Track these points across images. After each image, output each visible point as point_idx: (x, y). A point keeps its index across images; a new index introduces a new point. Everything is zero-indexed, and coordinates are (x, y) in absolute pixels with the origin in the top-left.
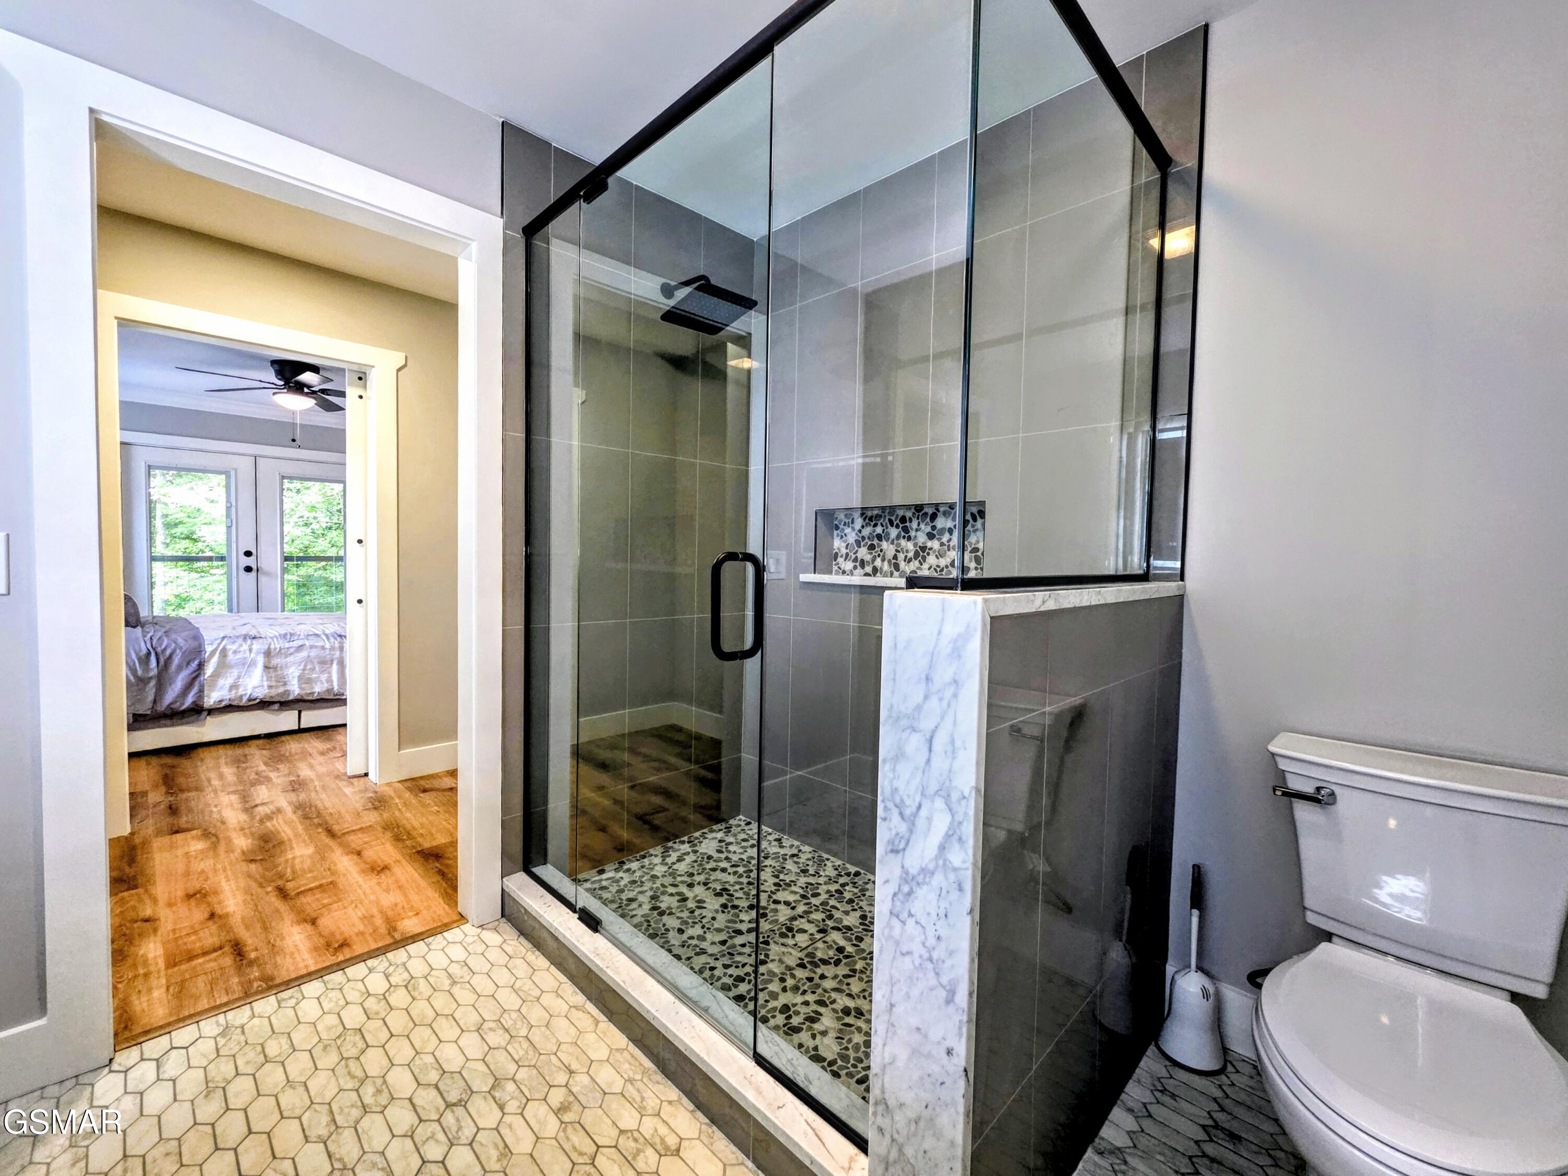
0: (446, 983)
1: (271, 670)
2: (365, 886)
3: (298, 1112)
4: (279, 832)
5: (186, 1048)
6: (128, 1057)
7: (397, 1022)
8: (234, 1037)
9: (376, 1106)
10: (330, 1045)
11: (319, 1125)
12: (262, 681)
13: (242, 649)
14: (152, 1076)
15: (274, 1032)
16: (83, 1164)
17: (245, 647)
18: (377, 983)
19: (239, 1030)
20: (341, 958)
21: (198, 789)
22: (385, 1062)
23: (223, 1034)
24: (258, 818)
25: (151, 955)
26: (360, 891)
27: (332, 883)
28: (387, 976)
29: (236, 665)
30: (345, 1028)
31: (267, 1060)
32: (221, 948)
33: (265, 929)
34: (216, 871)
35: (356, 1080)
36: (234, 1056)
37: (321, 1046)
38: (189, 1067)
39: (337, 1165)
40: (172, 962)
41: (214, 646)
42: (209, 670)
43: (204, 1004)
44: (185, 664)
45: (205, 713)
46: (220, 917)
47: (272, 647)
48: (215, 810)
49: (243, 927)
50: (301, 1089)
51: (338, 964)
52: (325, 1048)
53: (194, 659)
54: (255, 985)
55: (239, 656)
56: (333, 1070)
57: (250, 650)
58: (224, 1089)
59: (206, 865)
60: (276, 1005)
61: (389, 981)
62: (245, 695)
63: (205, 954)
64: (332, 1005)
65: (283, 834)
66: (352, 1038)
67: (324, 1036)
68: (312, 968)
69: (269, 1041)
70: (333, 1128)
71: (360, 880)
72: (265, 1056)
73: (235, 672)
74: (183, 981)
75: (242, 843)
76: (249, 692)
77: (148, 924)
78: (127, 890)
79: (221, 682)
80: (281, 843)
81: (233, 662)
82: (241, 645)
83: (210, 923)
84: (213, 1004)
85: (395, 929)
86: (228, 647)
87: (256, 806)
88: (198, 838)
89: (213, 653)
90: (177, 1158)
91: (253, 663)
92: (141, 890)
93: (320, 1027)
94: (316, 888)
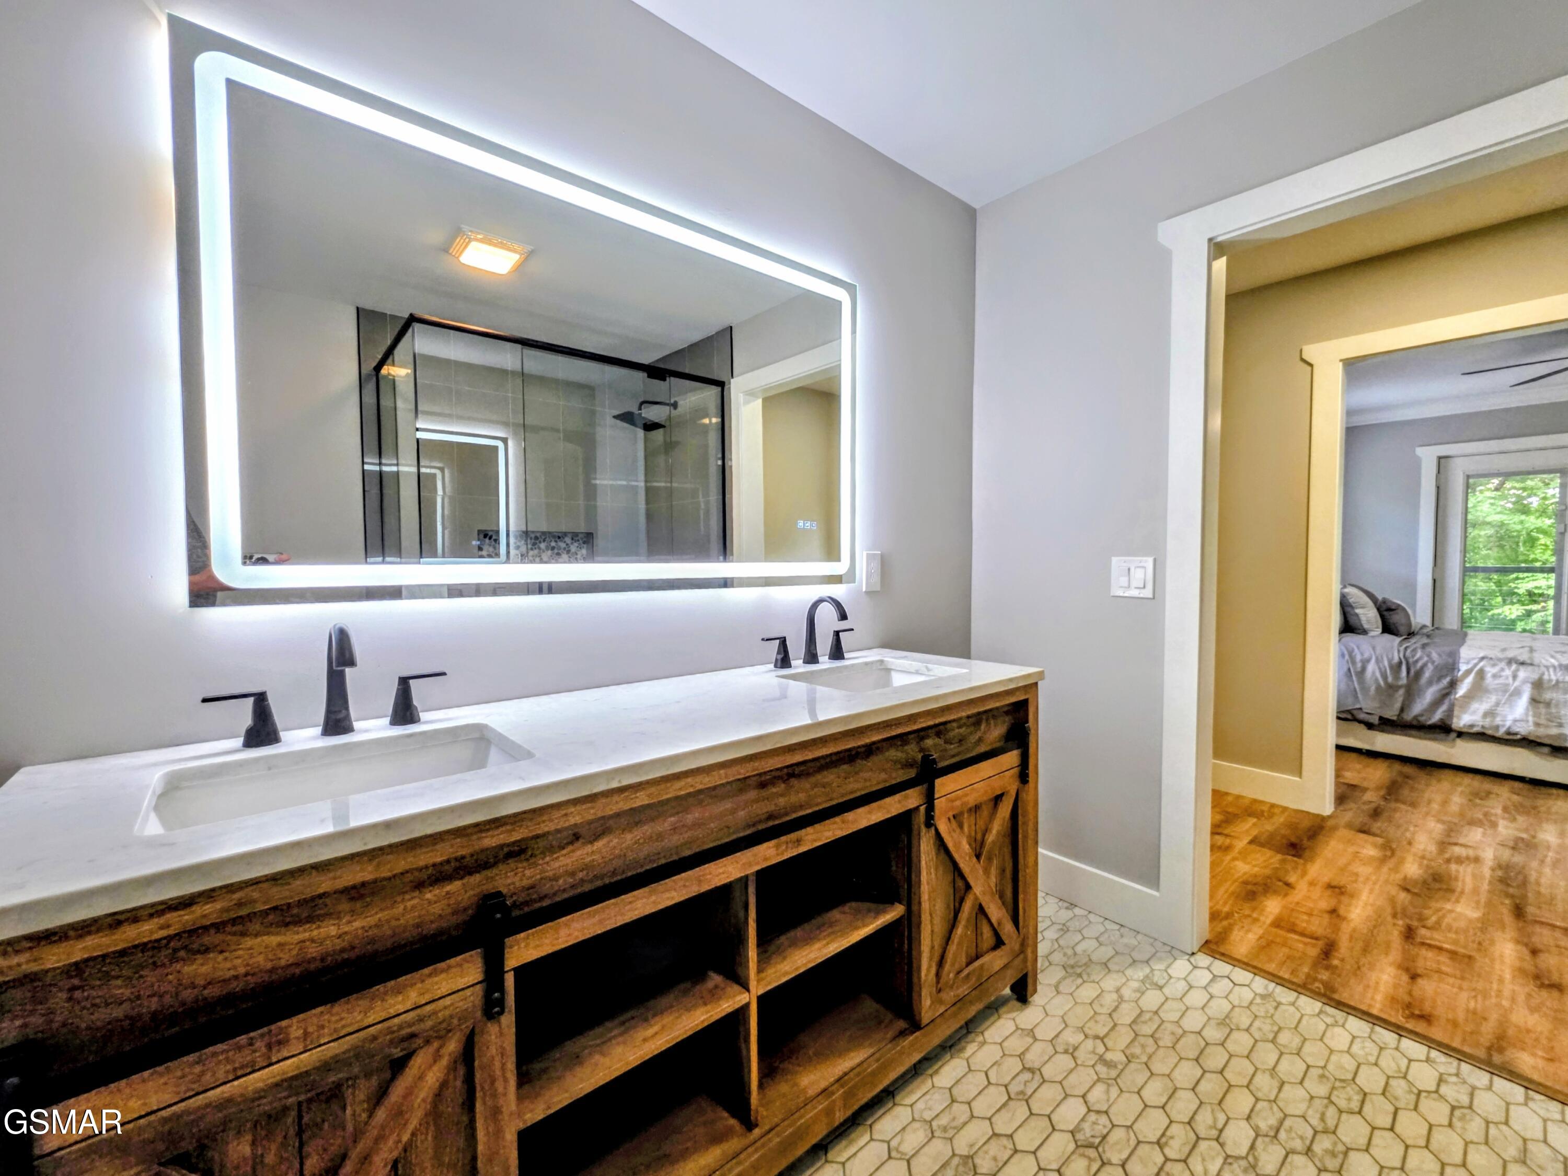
0: (1511, 1152)
1: (1541, 706)
2: (1508, 988)
3: (1260, 1095)
4: (1456, 879)
5: (1235, 984)
6: (1203, 960)
7: (1412, 1128)
8: (1267, 1005)
9: (1320, 1160)
10: (1328, 1079)
11: (1266, 1122)
12: (1527, 715)
13: (1503, 674)
14: (1204, 982)
15: (1296, 1028)
16: (1138, 995)
17: (1508, 672)
18: (1424, 1076)
19: (1275, 1004)
20: (1409, 1026)
21: (1413, 805)
22: (1363, 1141)
23: (1263, 997)
24: (1447, 856)
25: (1268, 909)
26: (1495, 986)
27: (1470, 957)
28: (1441, 1081)
29: (1496, 690)
30: (1353, 1079)
31: (1273, 1041)
32: (1317, 939)
33: (1366, 950)
34: (1368, 879)
35: (1323, 1124)
36: (1256, 1016)
37: (1320, 1071)
38: (1226, 997)
39: (1251, 1158)
40: (1277, 923)
41: (1470, 666)
42: (1462, 690)
43: (1271, 967)
44: (1436, 679)
45: (1453, 735)
46: (1338, 916)
47: (1546, 677)
48: (1412, 829)
49: (1347, 936)
50: (1276, 1084)
51: (1399, 1027)
52: (1322, 1076)
53: (1446, 676)
54: (1317, 984)
55: (1501, 681)
56: (1312, 1098)
57: (1515, 677)
58: (1232, 1030)
59: (1364, 870)
60: (1317, 1011)
61: (1438, 1085)
62: (1503, 726)
63: (1302, 934)
64: (1361, 1053)
65: (1460, 884)
66: (1352, 1092)
67: (1330, 1067)
68: (1375, 1011)
69: (1286, 1031)
70: (1272, 1133)
71: (1508, 976)
72: (1275, 1037)
73: (1493, 699)
74: (1272, 942)
75: (1412, 869)
76: (1508, 724)
77: (1285, 887)
78: (1294, 856)
79: (1475, 706)
80: (1452, 891)
81: (1490, 687)
82: (1502, 670)
83: (1326, 916)
84: (1276, 972)
85: (1501, 1050)
86: (1488, 669)
87: (1456, 844)
88: (1375, 845)
89: (1468, 672)
90: (1175, 1040)
91: (1517, 693)
92: (1301, 861)
93: (1334, 1058)
94: (1447, 951)
